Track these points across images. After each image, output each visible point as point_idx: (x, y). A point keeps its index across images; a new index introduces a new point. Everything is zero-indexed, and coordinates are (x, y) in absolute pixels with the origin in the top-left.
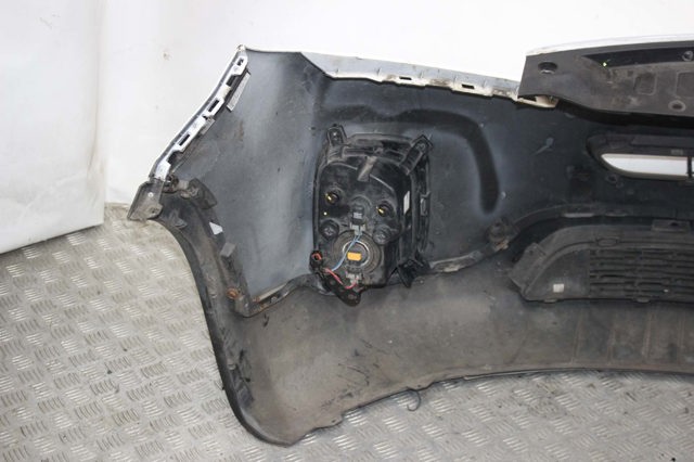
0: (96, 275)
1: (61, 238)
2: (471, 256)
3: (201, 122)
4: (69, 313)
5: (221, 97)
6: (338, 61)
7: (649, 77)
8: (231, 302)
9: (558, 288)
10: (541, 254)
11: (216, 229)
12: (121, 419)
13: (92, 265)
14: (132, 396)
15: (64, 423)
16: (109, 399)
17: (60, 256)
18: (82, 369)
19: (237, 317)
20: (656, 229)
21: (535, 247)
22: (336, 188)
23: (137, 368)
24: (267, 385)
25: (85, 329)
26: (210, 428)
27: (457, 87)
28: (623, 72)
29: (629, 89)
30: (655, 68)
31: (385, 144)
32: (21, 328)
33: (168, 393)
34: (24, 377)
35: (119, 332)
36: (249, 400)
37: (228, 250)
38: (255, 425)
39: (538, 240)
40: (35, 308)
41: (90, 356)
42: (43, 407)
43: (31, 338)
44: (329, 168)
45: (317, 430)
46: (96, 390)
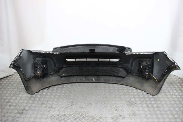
0: (12, 80)
1: (8, 76)
2: (53, 72)
3: (17, 57)
4: (9, 84)
5: (19, 54)
6: (34, 51)
7: (66, 49)
8: (25, 78)
9: (64, 75)
10: (61, 71)
11: (21, 70)
12: (14, 94)
13: (12, 79)
14: (15, 91)
15: (7, 95)
16: (13, 92)
17: (8, 78)
18: (10, 89)
19: (26, 80)
20: (74, 67)
21: (60, 71)
22: (36, 65)
23: (16, 89)
24: (31, 88)
25: (11, 85)
26: (24, 94)
27: (48, 53)
28: (64, 49)
29: (64, 50)
30: (67, 48)
31: (41, 60)
32: (3, 86)
33: (20, 91)
34: (3, 91)
35: (15, 85)
36: (28, 90)
37: (23, 72)
38: (29, 93)
39: (61, 70)
40: (5, 84)
41: (11, 88)
42: (5, 94)
43: (4, 87)
44: (35, 63)
45: (37, 92)
46: (11, 91)
